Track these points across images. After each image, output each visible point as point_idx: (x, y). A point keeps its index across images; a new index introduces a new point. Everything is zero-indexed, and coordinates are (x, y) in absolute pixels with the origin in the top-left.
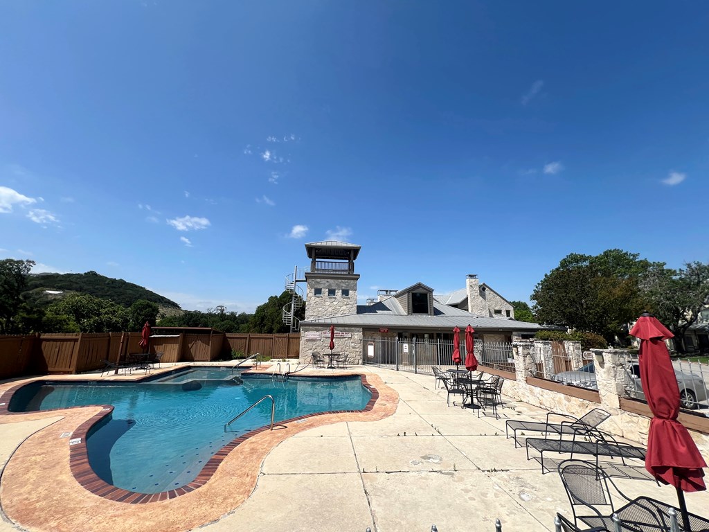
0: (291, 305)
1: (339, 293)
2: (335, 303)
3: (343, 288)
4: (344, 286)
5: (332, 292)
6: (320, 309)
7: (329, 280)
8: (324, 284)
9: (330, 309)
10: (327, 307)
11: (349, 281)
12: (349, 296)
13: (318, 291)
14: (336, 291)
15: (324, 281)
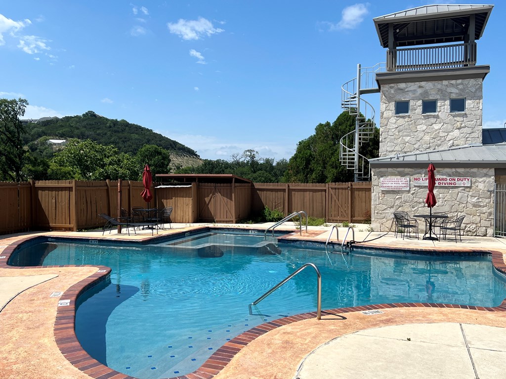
0: (353, 135)
1: (444, 107)
2: (436, 127)
3: (454, 96)
4: (455, 93)
5: (429, 107)
6: (407, 139)
7: (423, 84)
8: (414, 93)
9: (427, 138)
10: (421, 135)
11: (466, 81)
12: (466, 111)
13: (402, 108)
14: (439, 104)
15: (413, 86)
